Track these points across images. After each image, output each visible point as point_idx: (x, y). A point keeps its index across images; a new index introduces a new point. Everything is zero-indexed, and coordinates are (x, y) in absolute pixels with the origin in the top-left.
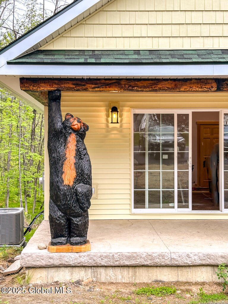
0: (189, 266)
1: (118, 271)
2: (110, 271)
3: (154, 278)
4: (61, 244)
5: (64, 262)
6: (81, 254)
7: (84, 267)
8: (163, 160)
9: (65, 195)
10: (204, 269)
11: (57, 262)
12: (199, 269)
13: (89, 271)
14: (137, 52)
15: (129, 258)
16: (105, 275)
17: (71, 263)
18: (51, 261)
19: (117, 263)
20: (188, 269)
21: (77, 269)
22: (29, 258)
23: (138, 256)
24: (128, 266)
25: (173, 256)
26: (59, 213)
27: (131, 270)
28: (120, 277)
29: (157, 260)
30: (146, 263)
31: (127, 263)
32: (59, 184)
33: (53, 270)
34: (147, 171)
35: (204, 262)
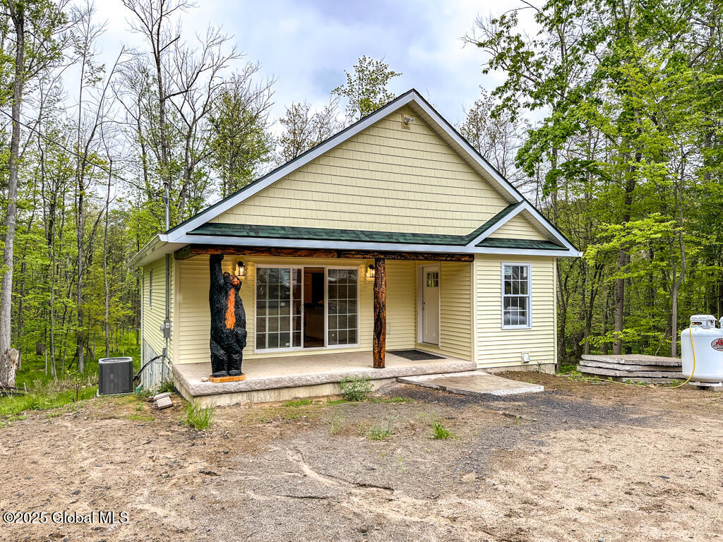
0: (319, 384)
1: (267, 393)
2: (261, 394)
3: (293, 396)
4: (223, 375)
5: (226, 390)
6: (240, 382)
7: (241, 392)
8: (281, 307)
9: (227, 336)
10: (328, 386)
11: (221, 390)
12: (324, 386)
13: (245, 395)
14: (283, 228)
15: (276, 382)
16: (257, 397)
17: (232, 390)
18: (216, 389)
19: (267, 387)
20: (317, 387)
21: (235, 395)
22: (198, 389)
23: (283, 380)
24: (275, 389)
25: (308, 378)
26: (222, 352)
27: (276, 391)
28: (268, 397)
29: (297, 382)
30: (288, 385)
31: (275, 386)
32: (223, 328)
33: (217, 397)
34: (267, 317)
35: (329, 381)
